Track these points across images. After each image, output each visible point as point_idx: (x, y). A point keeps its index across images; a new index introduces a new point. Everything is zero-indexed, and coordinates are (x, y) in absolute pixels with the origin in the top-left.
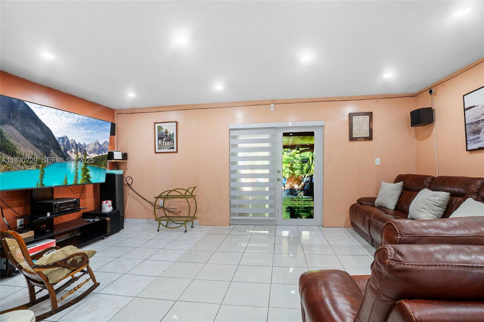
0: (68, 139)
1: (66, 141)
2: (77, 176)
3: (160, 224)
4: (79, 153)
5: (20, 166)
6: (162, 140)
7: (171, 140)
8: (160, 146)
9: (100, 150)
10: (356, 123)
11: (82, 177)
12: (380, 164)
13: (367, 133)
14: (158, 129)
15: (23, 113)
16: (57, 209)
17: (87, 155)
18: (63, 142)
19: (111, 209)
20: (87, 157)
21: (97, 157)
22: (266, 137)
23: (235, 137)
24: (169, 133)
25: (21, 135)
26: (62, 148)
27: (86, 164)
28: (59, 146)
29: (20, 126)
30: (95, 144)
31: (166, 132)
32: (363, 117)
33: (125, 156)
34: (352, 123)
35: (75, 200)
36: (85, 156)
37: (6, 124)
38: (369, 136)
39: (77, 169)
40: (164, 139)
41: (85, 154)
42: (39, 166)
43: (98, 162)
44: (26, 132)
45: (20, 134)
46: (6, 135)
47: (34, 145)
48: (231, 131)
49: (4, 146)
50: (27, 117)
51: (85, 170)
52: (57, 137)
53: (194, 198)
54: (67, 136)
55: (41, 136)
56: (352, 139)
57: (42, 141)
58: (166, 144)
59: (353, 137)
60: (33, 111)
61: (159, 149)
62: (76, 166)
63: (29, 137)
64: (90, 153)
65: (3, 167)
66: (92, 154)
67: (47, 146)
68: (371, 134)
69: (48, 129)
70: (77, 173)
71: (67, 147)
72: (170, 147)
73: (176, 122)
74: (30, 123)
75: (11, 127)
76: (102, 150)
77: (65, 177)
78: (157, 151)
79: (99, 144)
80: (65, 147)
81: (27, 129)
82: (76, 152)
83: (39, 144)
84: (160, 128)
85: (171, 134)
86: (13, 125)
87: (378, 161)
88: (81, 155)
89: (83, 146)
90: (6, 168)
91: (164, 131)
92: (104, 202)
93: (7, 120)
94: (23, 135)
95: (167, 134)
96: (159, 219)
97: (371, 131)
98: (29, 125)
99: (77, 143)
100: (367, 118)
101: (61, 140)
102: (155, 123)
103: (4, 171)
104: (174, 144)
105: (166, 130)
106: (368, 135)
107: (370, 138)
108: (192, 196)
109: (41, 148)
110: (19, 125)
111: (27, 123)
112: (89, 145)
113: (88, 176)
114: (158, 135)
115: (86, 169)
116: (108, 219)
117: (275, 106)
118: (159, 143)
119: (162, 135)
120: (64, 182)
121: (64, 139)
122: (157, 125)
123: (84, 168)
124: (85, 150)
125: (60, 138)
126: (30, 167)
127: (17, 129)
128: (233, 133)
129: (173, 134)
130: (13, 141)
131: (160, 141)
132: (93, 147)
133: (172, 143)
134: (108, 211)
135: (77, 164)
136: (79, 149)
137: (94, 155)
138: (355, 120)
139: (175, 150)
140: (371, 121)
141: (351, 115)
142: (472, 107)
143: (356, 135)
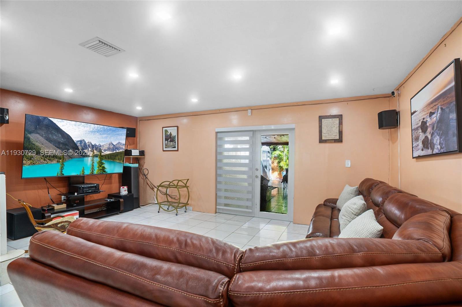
0: (85, 141)
1: (83, 143)
2: (93, 168)
3: (160, 207)
4: (95, 151)
5: (44, 161)
6: (168, 141)
7: (173, 141)
8: (166, 145)
9: (114, 149)
10: (325, 126)
11: (98, 168)
12: (351, 166)
13: (336, 136)
14: (165, 132)
15: (47, 125)
16: (81, 191)
17: (102, 152)
18: (81, 144)
19: (126, 193)
20: (102, 154)
21: (111, 153)
23: (221, 139)
25: (46, 140)
26: (80, 148)
27: (101, 159)
28: (78, 147)
29: (45, 134)
30: (109, 145)
31: (171, 134)
32: (332, 120)
33: (142, 153)
34: (322, 126)
35: (96, 185)
36: (101, 153)
37: (33, 133)
38: (338, 139)
39: (93, 163)
40: (169, 140)
41: (100, 151)
42: (60, 161)
43: (112, 158)
44: (50, 138)
45: (44, 139)
46: (33, 140)
47: (56, 146)
48: (218, 134)
49: (30, 148)
50: (51, 128)
51: (100, 163)
52: (75, 141)
53: (187, 188)
54: (84, 140)
55: (62, 140)
56: (321, 141)
57: (62, 143)
58: (170, 144)
59: (323, 139)
60: (55, 124)
61: (165, 148)
62: (93, 160)
63: (51, 141)
64: (105, 150)
65: (29, 162)
66: (107, 151)
67: (67, 147)
68: (341, 136)
69: (67, 135)
70: (93, 166)
71: (84, 147)
72: (173, 147)
73: (177, 127)
74: (53, 132)
75: (38, 135)
76: (116, 149)
77: (83, 169)
78: (165, 149)
79: (113, 144)
80: (82, 147)
81: (50, 136)
82: (93, 150)
83: (60, 145)
84: (166, 131)
85: (174, 136)
86: (39, 134)
87: (348, 164)
88: (97, 153)
89: (99, 146)
90: (32, 162)
91: (169, 134)
92: (122, 187)
93: (34, 131)
94: (47, 140)
95: (171, 136)
96: (160, 203)
97: (341, 133)
98: (52, 133)
99: (93, 144)
100: (337, 121)
101: (79, 142)
102: (163, 128)
103: (29, 165)
104: (175, 144)
105: (171, 133)
106: (337, 137)
107: (340, 140)
108: (186, 186)
109: (61, 149)
110: (43, 134)
111: (51, 132)
112: (103, 145)
113: (104, 168)
114: (165, 137)
115: (102, 163)
116: (122, 200)
117: (252, 111)
118: (166, 143)
119: (167, 137)
120: (81, 172)
121: (82, 142)
122: (164, 129)
123: (100, 162)
124: (100, 149)
125: (78, 141)
126: (52, 162)
127: (42, 136)
128: (219, 136)
129: (175, 136)
130: (39, 144)
131: (166, 142)
132: (107, 146)
133: (174, 144)
134: (124, 194)
135: (93, 159)
136: (95, 148)
137: (109, 152)
138: (324, 123)
139: (176, 149)
140: (341, 123)
141: (321, 118)
142: (415, 112)
143: (326, 137)
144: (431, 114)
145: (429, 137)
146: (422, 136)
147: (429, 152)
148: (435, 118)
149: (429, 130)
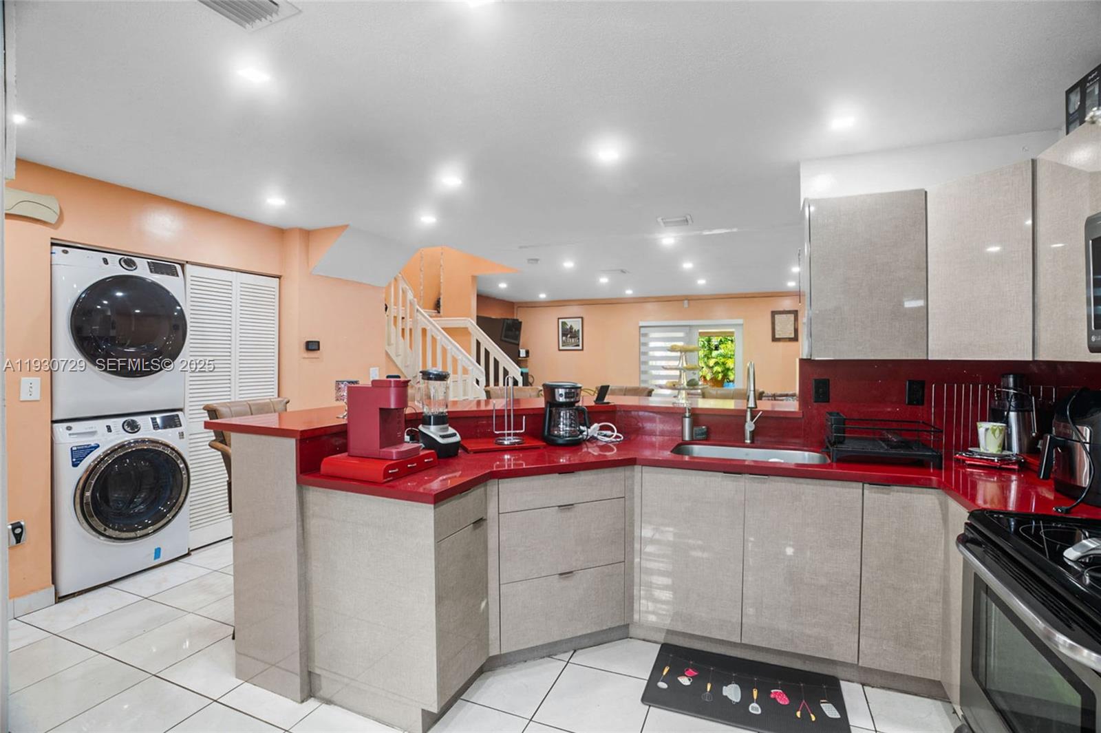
6: (566, 337)
7: (576, 337)
8: (565, 343)
10: (779, 322)
13: (791, 334)
14: (562, 325)
22: (681, 335)
23: (645, 335)
24: (574, 330)
31: (571, 327)
32: (787, 316)
33: (527, 352)
34: (775, 322)
38: (794, 337)
40: (569, 336)
48: (642, 329)
56: (774, 339)
58: (570, 341)
59: (776, 337)
61: (563, 346)
68: (796, 334)
72: (575, 345)
73: (582, 318)
78: (561, 348)
84: (564, 323)
85: (576, 330)
91: (568, 327)
95: (571, 330)
97: (796, 331)
100: (792, 317)
102: (559, 318)
104: (579, 342)
105: (571, 326)
106: (792, 336)
107: (795, 339)
114: (562, 331)
118: (564, 340)
119: (566, 331)
122: (560, 321)
128: (643, 331)
129: (578, 331)
131: (564, 338)
133: (577, 341)
138: (778, 319)
139: (580, 348)
140: (796, 319)
141: (774, 313)
143: (779, 334)
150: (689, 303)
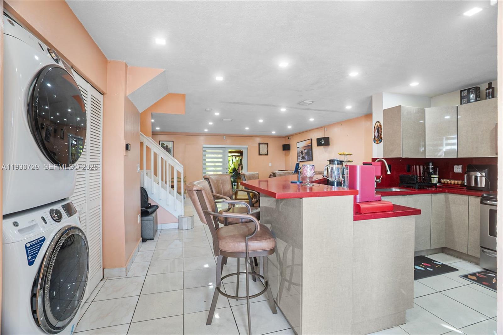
7: (169, 151)
10: (262, 148)
12: (271, 166)
13: (266, 152)
22: (221, 151)
23: (205, 151)
24: (168, 147)
32: (264, 145)
34: (260, 147)
38: (266, 154)
56: (260, 154)
73: (173, 141)
84: (163, 144)
91: (165, 145)
100: (266, 145)
104: (171, 153)
105: (167, 145)
119: (164, 148)
122: (161, 142)
128: (204, 149)
140: (268, 147)
141: (259, 144)
142: (298, 148)
143: (262, 152)
144: (305, 150)
145: (304, 156)
146: (301, 156)
147: (304, 160)
148: (306, 151)
149: (304, 154)
150: (226, 137)
